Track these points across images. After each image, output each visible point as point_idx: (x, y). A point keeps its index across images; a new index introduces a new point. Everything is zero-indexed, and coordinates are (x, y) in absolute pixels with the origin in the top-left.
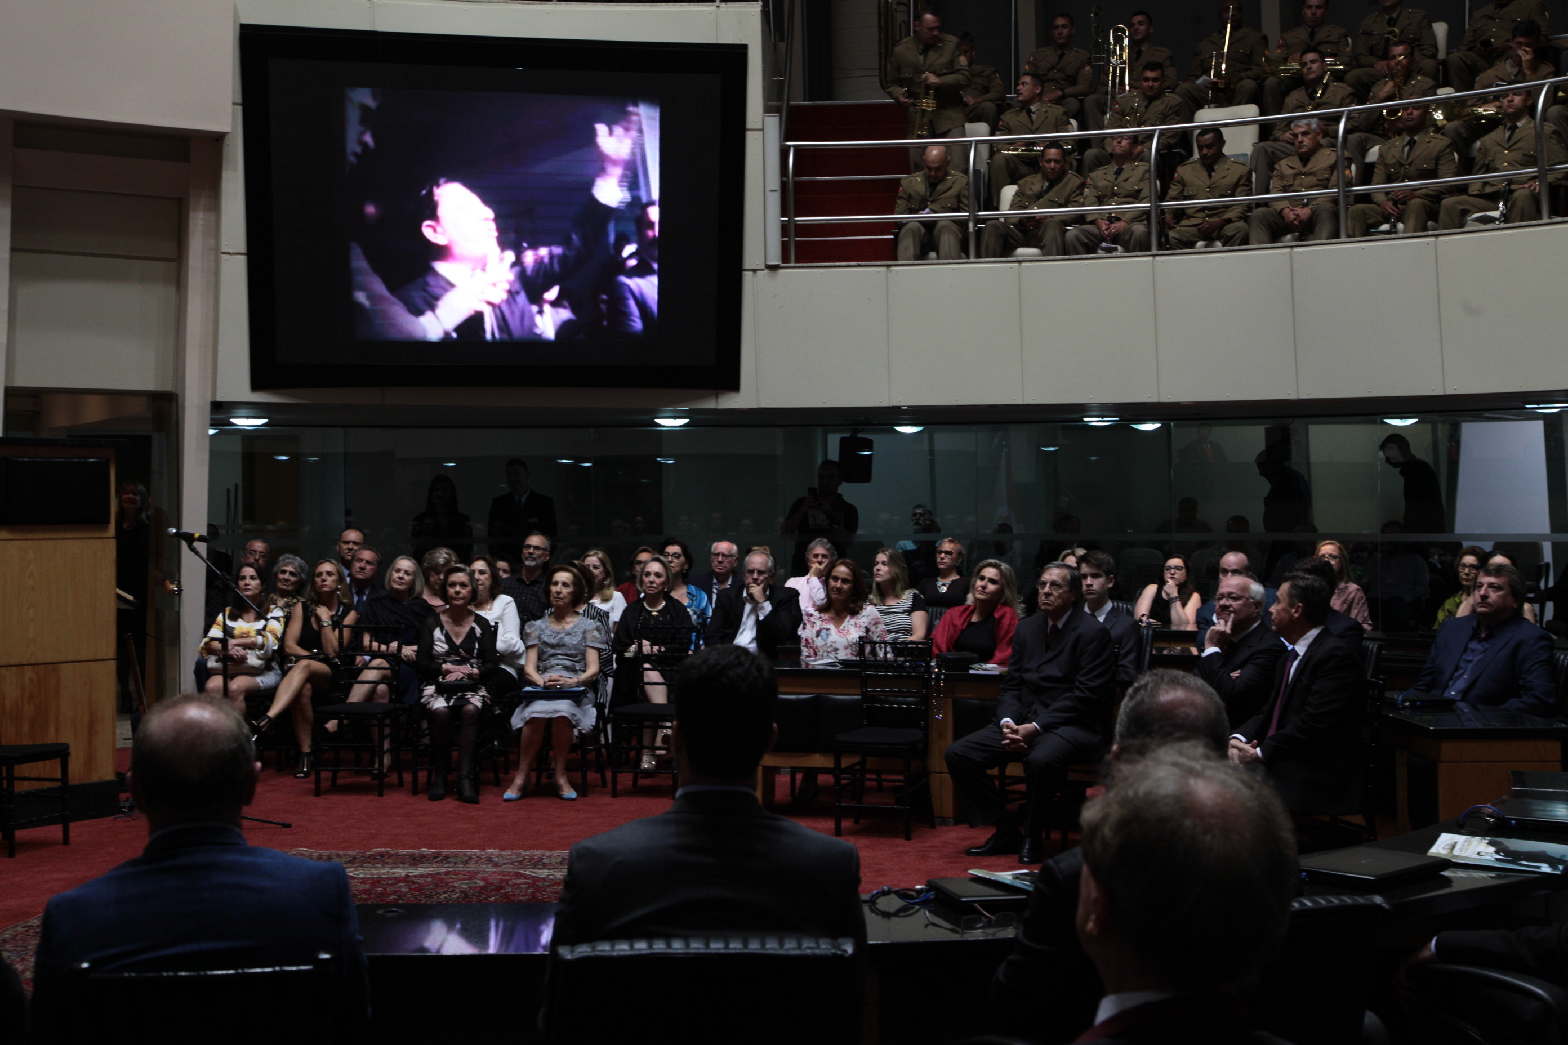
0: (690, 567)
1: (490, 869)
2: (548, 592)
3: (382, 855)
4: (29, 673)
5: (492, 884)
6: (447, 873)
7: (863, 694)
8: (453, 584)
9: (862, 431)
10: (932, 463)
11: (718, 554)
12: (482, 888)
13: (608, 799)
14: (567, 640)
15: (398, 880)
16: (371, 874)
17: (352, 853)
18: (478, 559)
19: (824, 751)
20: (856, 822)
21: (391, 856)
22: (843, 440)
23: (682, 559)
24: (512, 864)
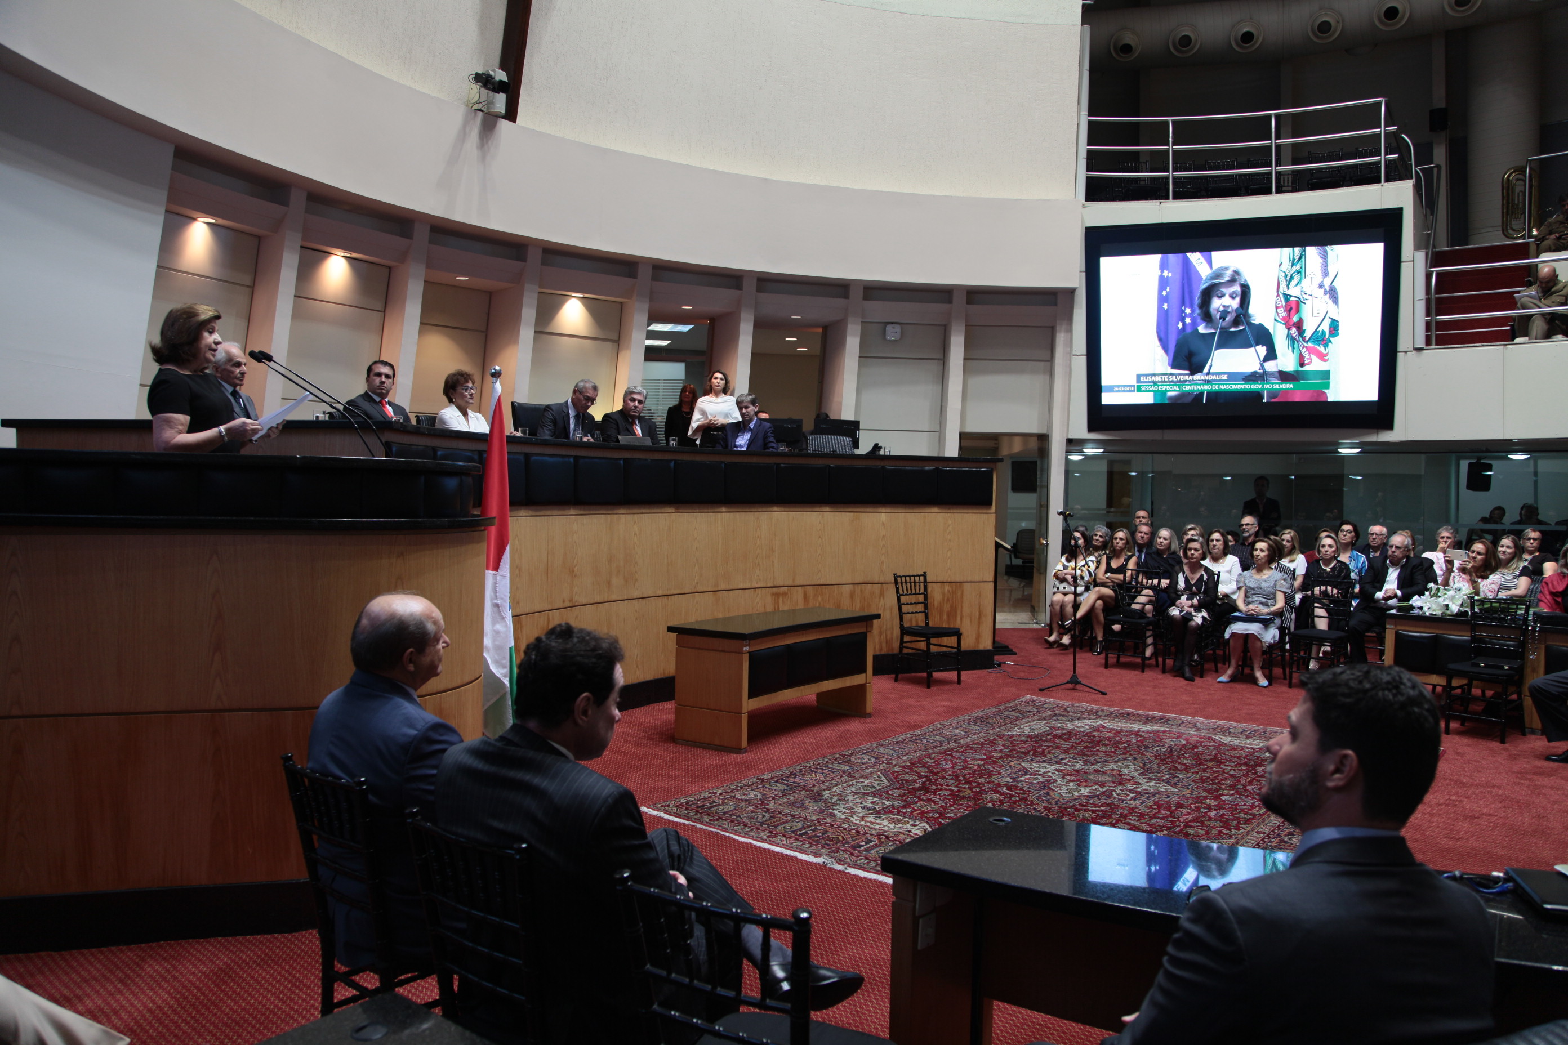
0: (1357, 539)
1: (1193, 732)
2: (1252, 555)
3: (1128, 714)
4: (947, 587)
5: (1191, 744)
6: (1164, 732)
7: (1471, 636)
8: (1190, 549)
9: (1485, 458)
10: (1536, 482)
11: (1373, 534)
12: (1184, 746)
13: (1285, 689)
14: (1264, 585)
15: (1132, 733)
16: (1118, 726)
17: (1111, 709)
18: (1215, 532)
19: (1439, 673)
20: (1462, 724)
21: (1133, 715)
22: (1470, 465)
23: (1353, 534)
24: (1209, 730)
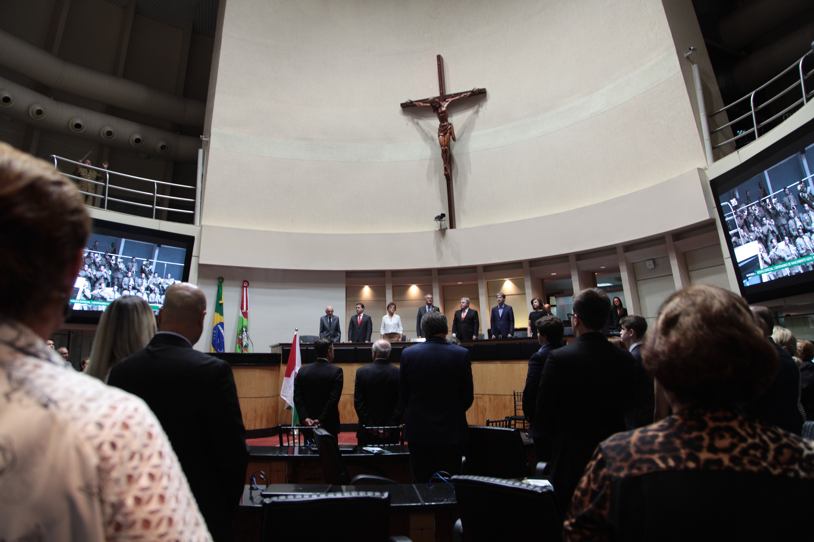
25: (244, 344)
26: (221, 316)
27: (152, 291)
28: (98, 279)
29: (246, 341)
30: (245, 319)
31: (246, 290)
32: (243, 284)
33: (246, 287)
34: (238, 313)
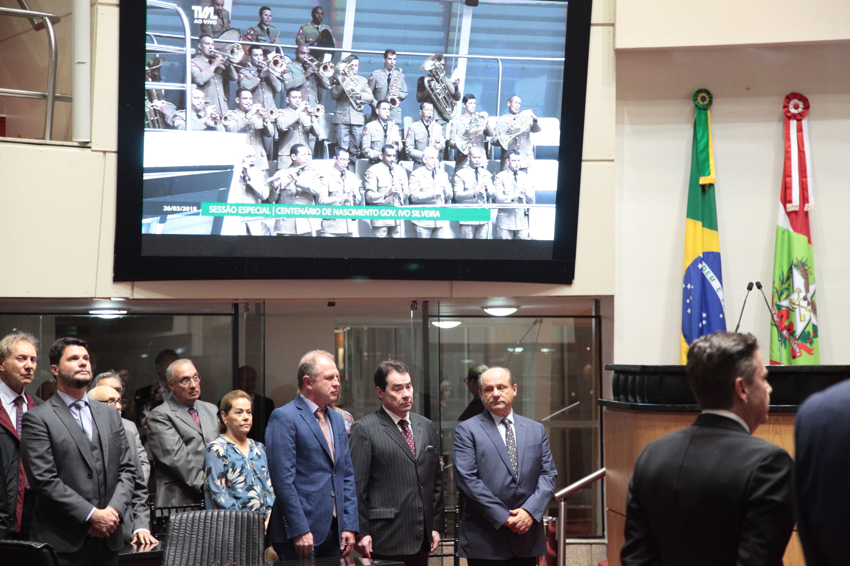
25: (799, 328)
26: (706, 230)
27: (461, 158)
28: (284, 135)
29: (807, 319)
30: (799, 239)
31: (800, 130)
32: (786, 107)
33: (799, 118)
34: (775, 216)
